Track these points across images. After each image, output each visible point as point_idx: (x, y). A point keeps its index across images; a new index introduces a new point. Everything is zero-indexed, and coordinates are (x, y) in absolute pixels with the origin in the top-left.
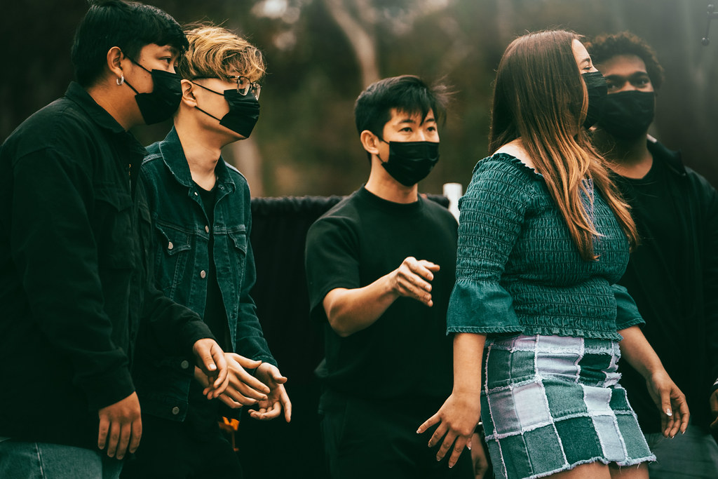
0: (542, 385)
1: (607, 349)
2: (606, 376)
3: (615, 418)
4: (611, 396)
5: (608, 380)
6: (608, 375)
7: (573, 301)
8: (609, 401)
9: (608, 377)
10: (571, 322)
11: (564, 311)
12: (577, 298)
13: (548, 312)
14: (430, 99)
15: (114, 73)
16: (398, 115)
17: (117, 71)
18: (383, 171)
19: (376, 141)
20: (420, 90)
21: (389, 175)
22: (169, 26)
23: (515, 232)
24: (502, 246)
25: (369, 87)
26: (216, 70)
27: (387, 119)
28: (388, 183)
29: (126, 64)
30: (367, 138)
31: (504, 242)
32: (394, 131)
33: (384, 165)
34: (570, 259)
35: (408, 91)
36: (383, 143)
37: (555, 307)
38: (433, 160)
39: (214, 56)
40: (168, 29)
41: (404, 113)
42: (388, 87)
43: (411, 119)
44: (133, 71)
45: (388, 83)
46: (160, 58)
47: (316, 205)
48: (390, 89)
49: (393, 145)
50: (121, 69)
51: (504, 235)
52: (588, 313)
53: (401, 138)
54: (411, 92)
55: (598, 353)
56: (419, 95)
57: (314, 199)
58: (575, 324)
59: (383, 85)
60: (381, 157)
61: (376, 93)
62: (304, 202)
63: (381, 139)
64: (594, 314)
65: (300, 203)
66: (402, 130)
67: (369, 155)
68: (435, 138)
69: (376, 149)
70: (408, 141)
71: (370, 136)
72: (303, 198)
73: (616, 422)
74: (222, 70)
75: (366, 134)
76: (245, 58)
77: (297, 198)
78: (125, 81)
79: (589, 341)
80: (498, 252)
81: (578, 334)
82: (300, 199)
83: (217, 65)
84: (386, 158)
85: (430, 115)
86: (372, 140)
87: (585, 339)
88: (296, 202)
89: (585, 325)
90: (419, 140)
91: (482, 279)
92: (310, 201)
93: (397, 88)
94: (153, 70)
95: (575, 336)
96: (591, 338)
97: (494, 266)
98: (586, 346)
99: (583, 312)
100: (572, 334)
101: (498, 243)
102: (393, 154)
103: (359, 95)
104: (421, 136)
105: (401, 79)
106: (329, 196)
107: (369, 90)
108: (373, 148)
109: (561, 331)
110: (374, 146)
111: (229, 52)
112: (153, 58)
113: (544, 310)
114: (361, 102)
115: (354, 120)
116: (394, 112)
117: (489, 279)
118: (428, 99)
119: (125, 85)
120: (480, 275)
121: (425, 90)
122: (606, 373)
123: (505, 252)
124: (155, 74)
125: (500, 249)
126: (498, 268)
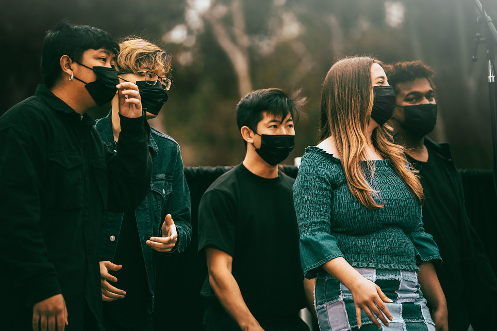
0: (343, 302)
1: (395, 276)
2: (397, 296)
3: (405, 324)
4: (402, 308)
5: (400, 299)
6: (399, 295)
7: (367, 243)
8: (401, 312)
9: (399, 296)
10: (366, 258)
11: (361, 250)
12: (370, 241)
13: (350, 251)
14: (289, 106)
15: (67, 73)
16: (267, 116)
17: (69, 71)
18: (255, 154)
19: (252, 134)
20: (283, 99)
21: (260, 157)
22: (100, 35)
23: (329, 196)
24: (323, 207)
25: (247, 95)
26: (131, 67)
27: (260, 119)
28: (259, 163)
29: (74, 66)
30: (245, 132)
31: (324, 204)
32: (265, 127)
33: (257, 150)
34: (360, 214)
35: (275, 99)
36: (257, 135)
37: (354, 248)
38: (291, 148)
39: (131, 57)
40: (99, 37)
41: (272, 115)
42: (261, 96)
43: (276, 119)
44: (79, 70)
45: (261, 94)
46: (98, 58)
47: (207, 173)
48: (262, 98)
49: (264, 137)
50: (71, 71)
51: (322, 199)
52: (378, 251)
53: (269, 132)
54: (277, 100)
55: (387, 279)
56: (282, 103)
57: (205, 168)
58: (369, 259)
59: (257, 95)
60: (255, 145)
61: (252, 100)
62: (198, 170)
63: (255, 132)
64: (383, 252)
65: (195, 171)
66: (271, 127)
67: (246, 143)
68: (293, 132)
69: (252, 139)
70: (274, 134)
71: (247, 130)
72: (197, 168)
73: (405, 327)
74: (135, 67)
75: (245, 128)
76: (153, 58)
77: (193, 168)
78: (74, 77)
79: (379, 271)
80: (321, 211)
81: (370, 266)
82: (195, 168)
83: (132, 63)
84: (258, 145)
85: (289, 117)
86: (249, 133)
87: (376, 269)
88: (192, 170)
89: (377, 260)
90: (282, 134)
91: (314, 231)
92: (202, 170)
93: (268, 97)
94: (93, 67)
95: (368, 267)
96: (380, 269)
97: (321, 221)
98: (377, 274)
99: (375, 251)
100: (366, 266)
101: (319, 206)
102: (264, 143)
103: (240, 100)
104: (283, 131)
105: (270, 91)
106: (215, 166)
107: (247, 98)
108: (249, 138)
109: (358, 264)
110: (250, 137)
111: (141, 54)
112: (92, 58)
113: (347, 250)
114: (241, 106)
115: (236, 117)
116: (265, 114)
117: (319, 230)
118: (288, 106)
119: (75, 80)
120: (312, 229)
121: (287, 99)
122: (398, 294)
123: (326, 210)
124: (96, 69)
125: (322, 209)
126: (324, 222)
